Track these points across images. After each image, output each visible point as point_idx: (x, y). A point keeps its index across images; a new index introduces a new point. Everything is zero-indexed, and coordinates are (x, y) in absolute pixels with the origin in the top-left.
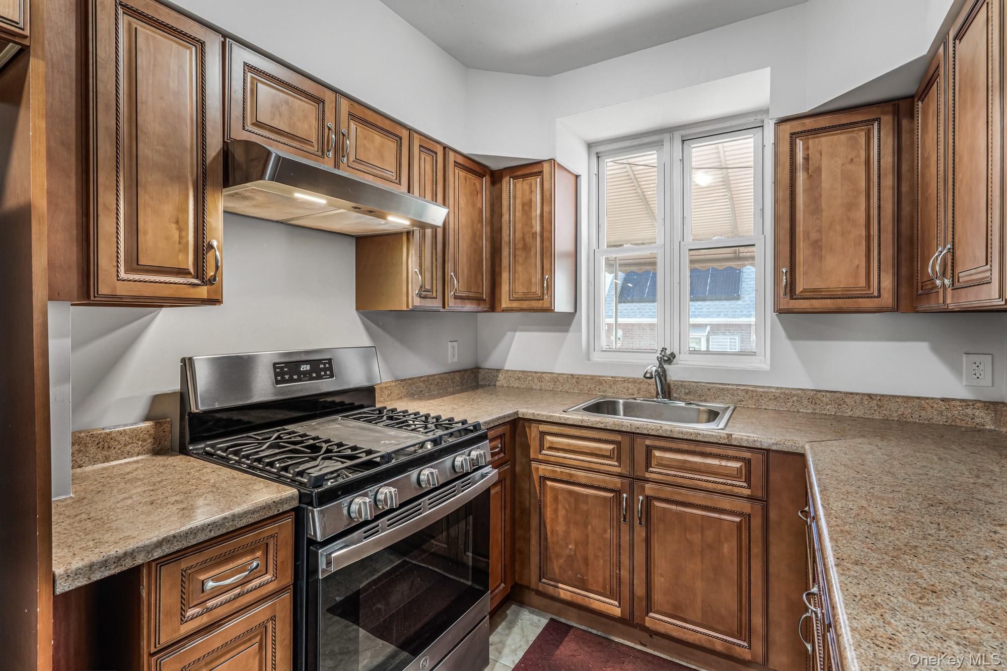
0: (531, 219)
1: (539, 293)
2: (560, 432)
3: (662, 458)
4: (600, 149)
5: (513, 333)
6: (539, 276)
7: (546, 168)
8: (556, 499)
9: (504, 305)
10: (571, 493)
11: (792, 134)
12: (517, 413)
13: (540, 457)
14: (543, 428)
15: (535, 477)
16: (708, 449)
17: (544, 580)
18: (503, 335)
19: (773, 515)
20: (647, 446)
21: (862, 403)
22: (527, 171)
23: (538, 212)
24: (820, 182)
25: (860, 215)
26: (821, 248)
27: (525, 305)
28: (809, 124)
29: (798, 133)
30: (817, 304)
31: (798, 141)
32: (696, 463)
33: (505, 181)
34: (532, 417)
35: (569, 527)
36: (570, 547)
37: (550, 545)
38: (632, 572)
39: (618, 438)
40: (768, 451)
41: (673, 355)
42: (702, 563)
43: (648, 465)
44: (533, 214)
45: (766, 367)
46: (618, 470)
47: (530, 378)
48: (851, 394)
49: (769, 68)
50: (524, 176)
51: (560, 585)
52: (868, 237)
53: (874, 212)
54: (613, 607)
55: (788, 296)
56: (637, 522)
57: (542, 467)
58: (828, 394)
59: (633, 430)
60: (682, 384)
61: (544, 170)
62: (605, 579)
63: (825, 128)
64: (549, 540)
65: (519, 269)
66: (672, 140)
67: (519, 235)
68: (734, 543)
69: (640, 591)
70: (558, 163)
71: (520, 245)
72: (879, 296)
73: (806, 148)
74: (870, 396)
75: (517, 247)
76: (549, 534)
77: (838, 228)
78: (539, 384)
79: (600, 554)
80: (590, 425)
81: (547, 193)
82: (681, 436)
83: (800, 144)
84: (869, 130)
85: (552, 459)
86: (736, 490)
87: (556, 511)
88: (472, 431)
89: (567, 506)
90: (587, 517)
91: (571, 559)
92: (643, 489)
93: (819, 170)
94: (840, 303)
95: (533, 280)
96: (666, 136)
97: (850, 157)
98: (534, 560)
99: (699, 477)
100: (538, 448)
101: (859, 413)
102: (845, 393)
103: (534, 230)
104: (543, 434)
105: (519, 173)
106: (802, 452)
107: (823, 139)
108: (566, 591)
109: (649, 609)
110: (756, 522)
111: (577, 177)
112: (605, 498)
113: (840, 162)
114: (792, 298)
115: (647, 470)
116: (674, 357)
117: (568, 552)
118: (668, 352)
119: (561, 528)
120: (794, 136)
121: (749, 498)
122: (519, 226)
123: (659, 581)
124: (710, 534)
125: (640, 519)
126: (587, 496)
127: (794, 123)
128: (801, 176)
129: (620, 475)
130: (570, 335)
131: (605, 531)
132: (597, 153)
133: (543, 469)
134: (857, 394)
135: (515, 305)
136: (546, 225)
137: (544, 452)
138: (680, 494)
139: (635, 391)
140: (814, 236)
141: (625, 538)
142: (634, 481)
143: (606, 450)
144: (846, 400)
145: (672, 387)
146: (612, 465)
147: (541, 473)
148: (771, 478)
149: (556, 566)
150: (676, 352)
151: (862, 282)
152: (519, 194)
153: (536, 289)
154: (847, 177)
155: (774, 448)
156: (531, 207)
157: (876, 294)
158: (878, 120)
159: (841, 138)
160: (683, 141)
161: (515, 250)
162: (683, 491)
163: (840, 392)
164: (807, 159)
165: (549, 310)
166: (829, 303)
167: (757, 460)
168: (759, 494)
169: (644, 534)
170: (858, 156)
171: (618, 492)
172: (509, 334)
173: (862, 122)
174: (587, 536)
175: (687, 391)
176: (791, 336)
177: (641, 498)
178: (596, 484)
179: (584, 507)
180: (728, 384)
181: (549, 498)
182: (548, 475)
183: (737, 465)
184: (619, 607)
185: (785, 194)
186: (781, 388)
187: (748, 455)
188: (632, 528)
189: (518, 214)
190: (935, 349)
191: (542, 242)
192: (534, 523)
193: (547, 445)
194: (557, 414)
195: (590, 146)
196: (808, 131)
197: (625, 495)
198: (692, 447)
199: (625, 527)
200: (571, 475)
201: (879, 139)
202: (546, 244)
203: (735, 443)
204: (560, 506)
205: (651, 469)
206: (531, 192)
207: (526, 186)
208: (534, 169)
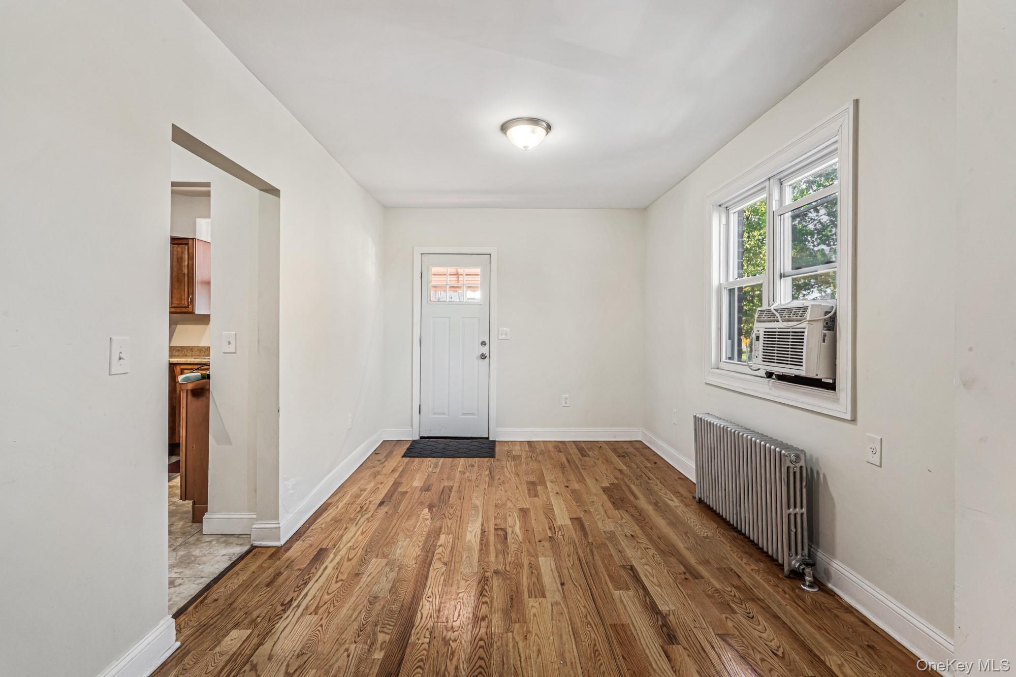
0: (182, 266)
1: (186, 304)
6: (186, 296)
7: (190, 242)
22: (180, 242)
23: (186, 263)
27: (178, 310)
34: (177, 362)
44: (183, 264)
50: (178, 244)
65: (175, 291)
67: (175, 274)
70: (198, 240)
71: (176, 279)
81: (191, 255)
95: (183, 297)
103: (184, 272)
105: (175, 242)
122: (175, 269)
135: (172, 310)
136: (190, 270)
152: (175, 253)
153: (185, 303)
156: (182, 260)
161: (173, 281)
165: (192, 313)
189: (175, 263)
191: (188, 279)
202: (190, 280)
206: (182, 252)
207: (179, 249)
208: (185, 242)
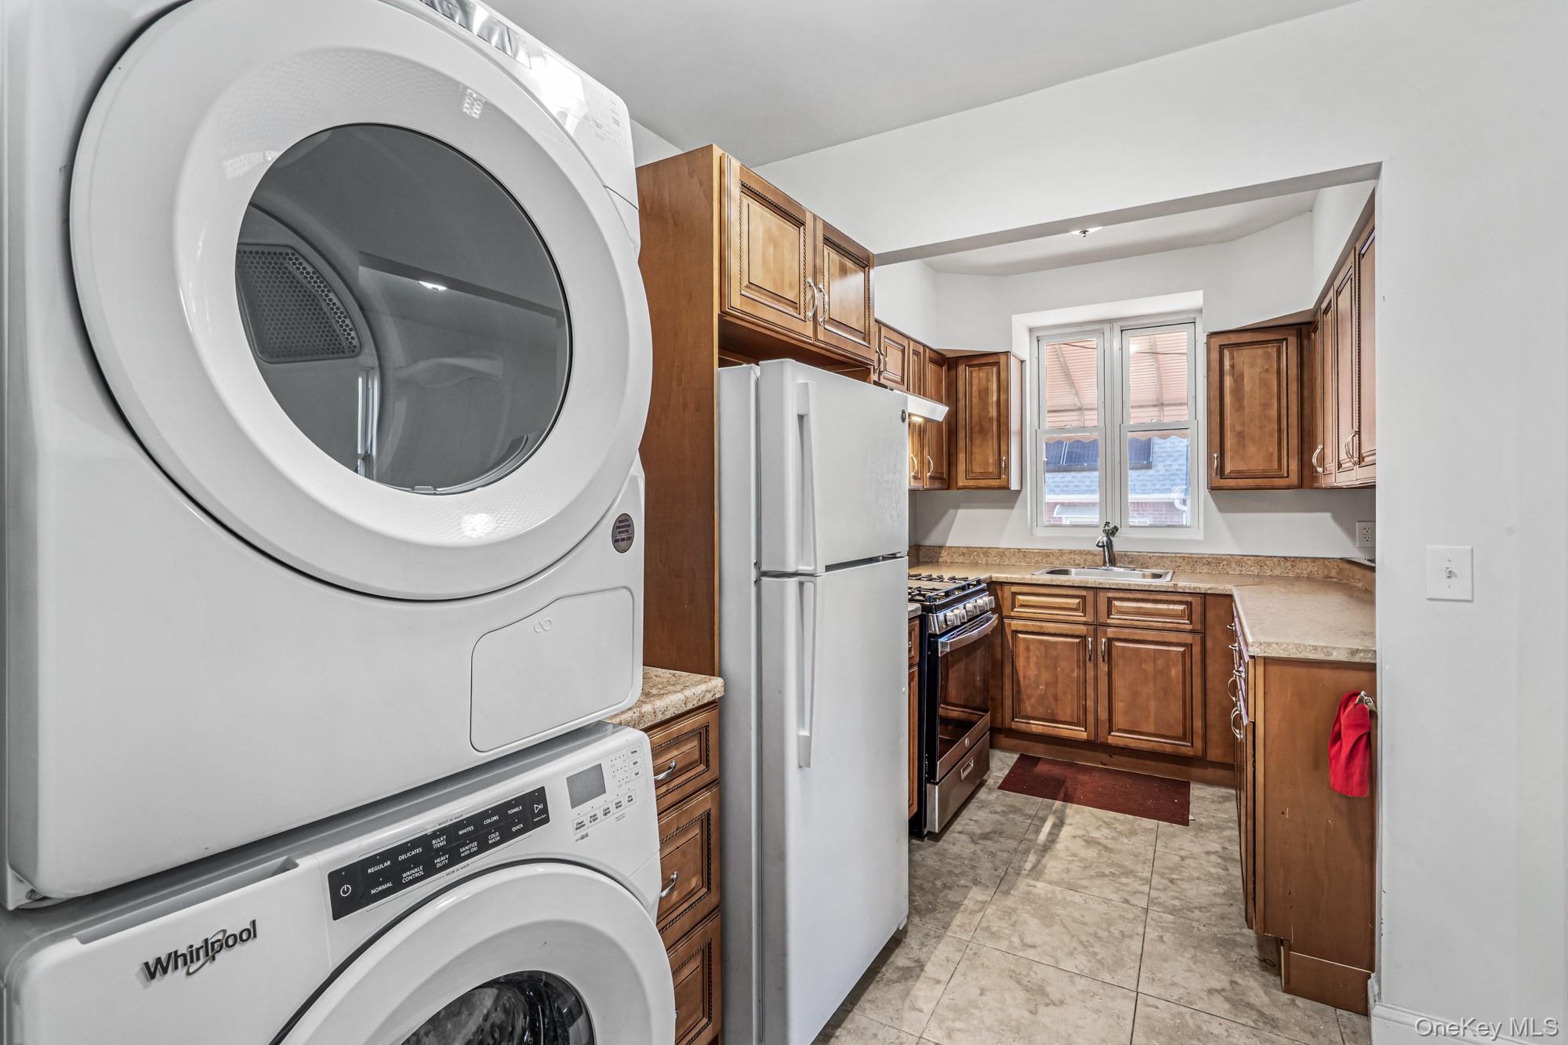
0: (987, 405)
1: (996, 472)
2: (1030, 591)
3: (1121, 607)
4: (1040, 334)
5: (955, 511)
6: (996, 457)
7: (1003, 359)
8: (1028, 649)
9: (960, 484)
10: (1041, 641)
11: (1220, 346)
12: (991, 578)
13: (1013, 614)
14: (1014, 589)
15: (1008, 632)
16: (1159, 597)
17: (1016, 720)
18: (945, 512)
19: (1209, 644)
20: (1109, 598)
21: (1279, 564)
22: (983, 361)
23: (995, 398)
24: (1243, 386)
25: (1274, 412)
26: (1244, 438)
27: (981, 483)
28: (1234, 339)
29: (1225, 345)
30: (1242, 482)
31: (1225, 351)
32: (1149, 608)
33: (961, 368)
34: (1007, 580)
35: (1040, 671)
36: (1041, 687)
37: (1022, 689)
38: (1096, 702)
39: (1084, 593)
40: (1205, 595)
41: (1116, 529)
42: (1155, 686)
43: (1109, 613)
44: (990, 401)
45: (1200, 537)
46: (1084, 619)
47: (975, 553)
48: (1271, 557)
49: (1201, 292)
50: (980, 365)
51: (1032, 722)
52: (1280, 430)
53: (1284, 412)
54: (1081, 734)
55: (1219, 476)
56: (1100, 659)
57: (1014, 622)
58: (1252, 558)
59: (1097, 586)
60: (1125, 555)
61: (1001, 361)
62: (1072, 710)
63: (1246, 343)
64: (1022, 684)
65: (976, 450)
66: (1112, 329)
67: (975, 419)
68: (1180, 668)
69: (1103, 715)
70: (1011, 353)
71: (976, 429)
72: (1288, 477)
73: (1232, 358)
74: (1285, 558)
75: (974, 430)
76: (1021, 680)
77: (1257, 422)
78: (985, 559)
79: (1068, 691)
80: (1059, 583)
81: (1003, 383)
82: (1137, 588)
83: (1227, 353)
84: (1279, 347)
85: (1024, 615)
86: (1181, 626)
87: (1028, 659)
88: (975, 586)
89: (1038, 653)
90: (1056, 661)
91: (1042, 698)
92: (1106, 632)
93: (1242, 375)
94: (1259, 482)
95: (990, 461)
96: (1107, 327)
97: (1266, 367)
98: (1008, 703)
99: (1151, 619)
100: (1010, 606)
101: (1277, 572)
102: (1266, 557)
103: (990, 415)
104: (1014, 594)
105: (975, 362)
106: (1230, 593)
107: (1245, 352)
108: (1037, 727)
109: (1110, 730)
110: (1197, 649)
111: (1022, 362)
112: (1072, 643)
113: (1259, 371)
114: (1221, 478)
115: (1109, 618)
116: (1117, 530)
117: (1039, 692)
118: (1111, 526)
119: (1032, 672)
120: (1222, 347)
121: (1191, 632)
122: (975, 411)
123: (1119, 706)
124: (1160, 663)
125: (1103, 657)
126: (1055, 643)
127: (1223, 337)
128: (1228, 381)
129: (1085, 624)
130: (1016, 511)
131: (1073, 671)
132: (1037, 337)
133: (1015, 624)
134: (1275, 557)
135: (972, 483)
136: (1003, 411)
137: (1015, 610)
138: (1137, 634)
139: (1082, 561)
140: (1239, 428)
141: (1090, 673)
142: (1097, 626)
143: (1073, 604)
144: (1267, 562)
145: (1116, 556)
146: (1078, 616)
147: (1013, 628)
148: (1208, 615)
149: (1028, 706)
150: (1119, 526)
151: (1276, 466)
152: (975, 382)
153: (993, 469)
154: (1264, 383)
155: (1210, 592)
156: (987, 394)
157: (1285, 475)
158: (1286, 339)
159: (1259, 351)
160: (1122, 331)
161: (971, 433)
162: (1139, 631)
163: (1262, 556)
164: (1232, 366)
165: (1005, 488)
166: (1251, 482)
167: (1196, 602)
168: (1198, 627)
169: (1106, 669)
170: (1271, 367)
171: (1084, 637)
172: (951, 511)
173: (1274, 340)
174: (1057, 677)
175: (1130, 559)
176: (1221, 510)
177: (1104, 640)
178: (1064, 632)
179: (1053, 653)
180: (1167, 553)
181: (1021, 647)
182: (1020, 629)
183: (1181, 607)
184: (1086, 731)
185: (1216, 393)
186: (1213, 554)
187: (1189, 599)
188: (1096, 666)
189: (975, 400)
190: (1337, 518)
191: (999, 426)
192: (1008, 670)
193: (1017, 604)
194: (1027, 577)
195: (1031, 330)
196: (1233, 344)
197: (1090, 639)
198: (1146, 596)
199: (1090, 665)
200: (1041, 627)
201: (1287, 354)
202: (1003, 428)
203: (1181, 590)
204: (1031, 654)
205: (1112, 616)
206: (988, 380)
207: (982, 375)
208: (991, 360)
